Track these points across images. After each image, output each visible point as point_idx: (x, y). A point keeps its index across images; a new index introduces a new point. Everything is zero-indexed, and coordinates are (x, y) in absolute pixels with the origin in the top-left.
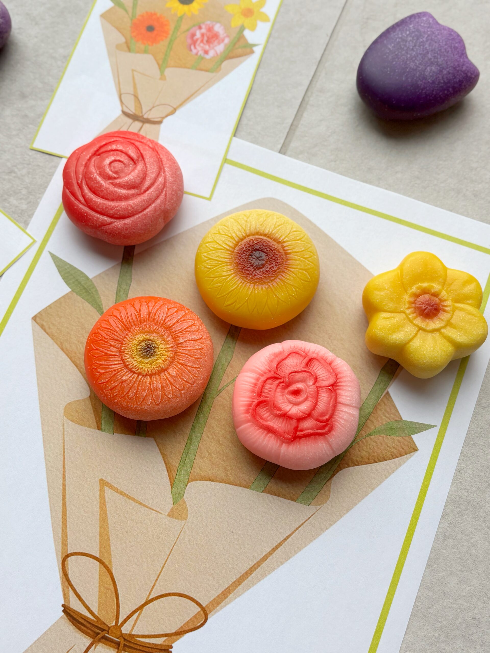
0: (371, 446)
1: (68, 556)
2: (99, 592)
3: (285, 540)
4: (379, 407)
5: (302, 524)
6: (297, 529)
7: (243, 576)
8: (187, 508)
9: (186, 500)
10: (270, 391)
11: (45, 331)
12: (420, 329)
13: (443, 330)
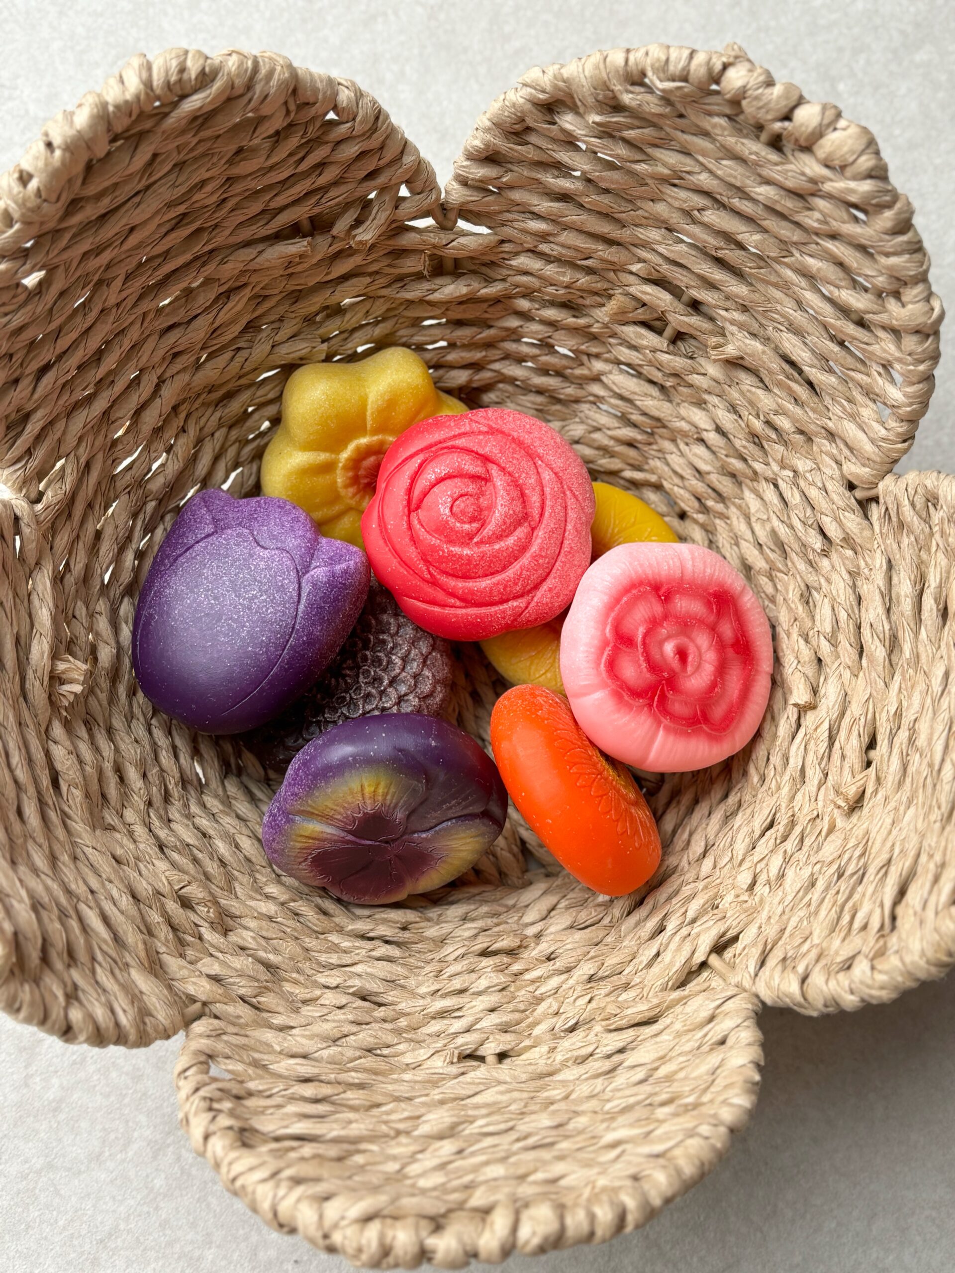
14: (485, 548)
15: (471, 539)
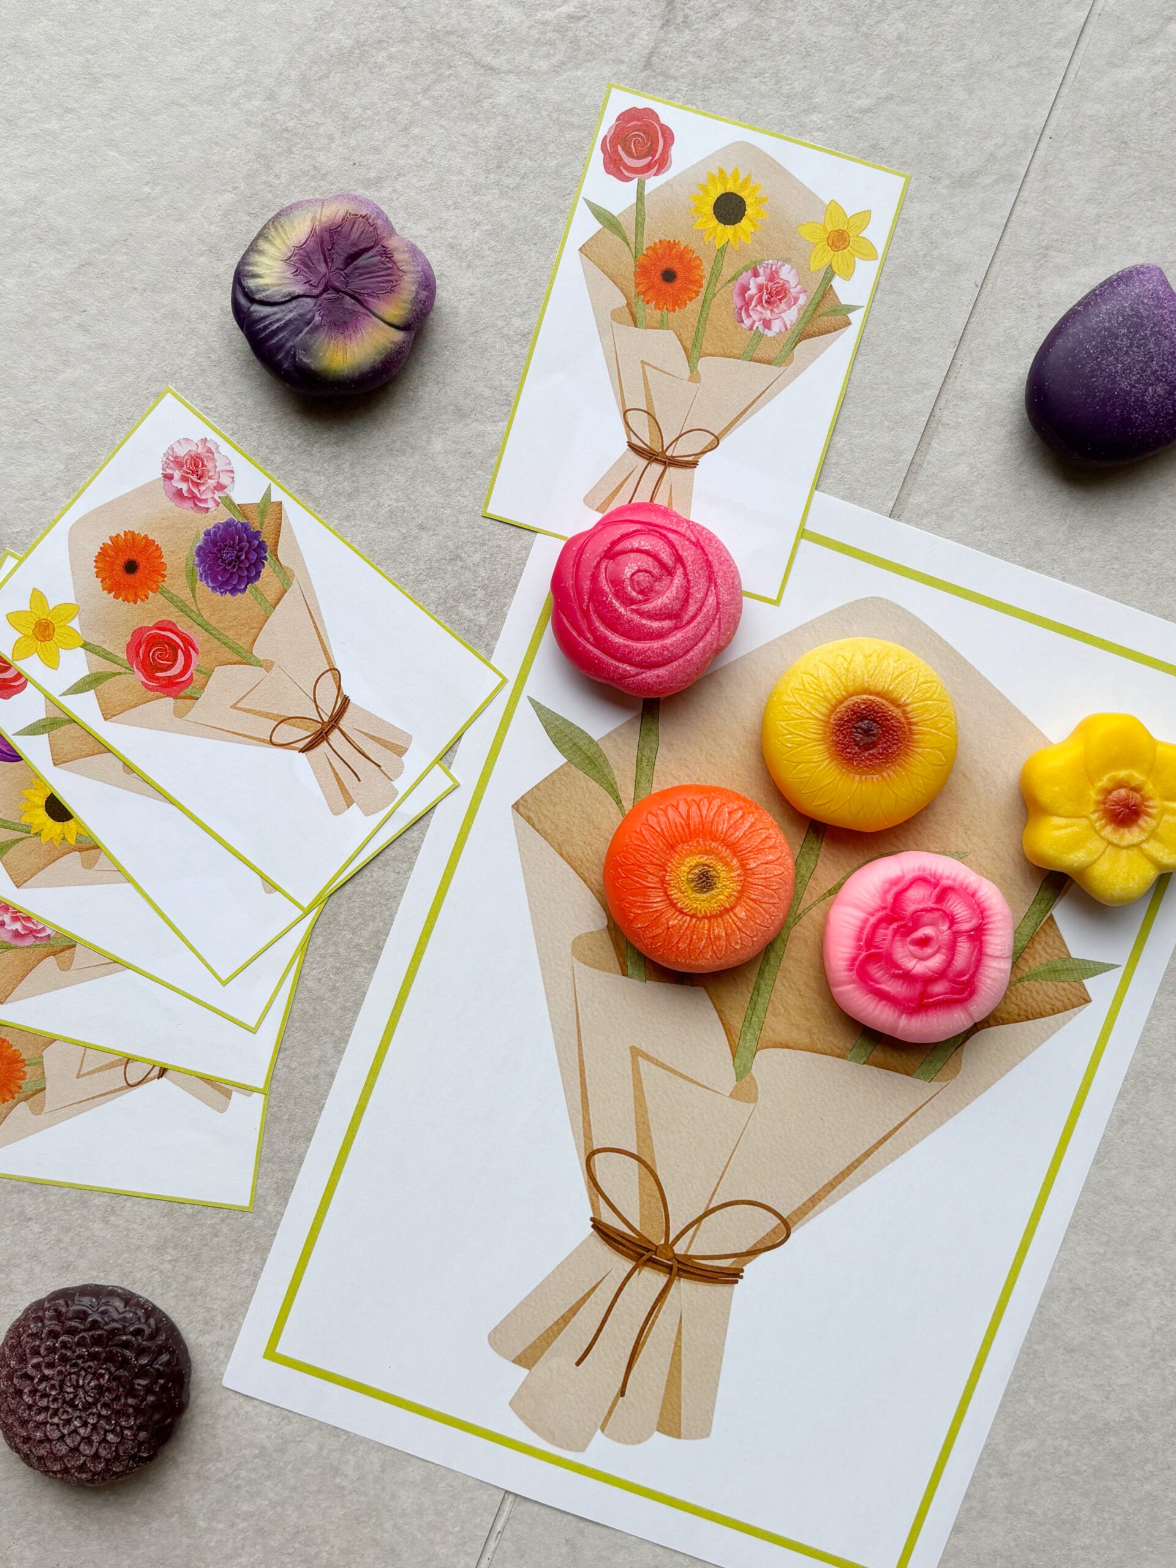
0: (1023, 997)
1: (593, 1153)
2: (640, 1200)
3: (896, 1129)
4: (1037, 938)
5: (921, 1107)
6: (913, 1114)
7: (837, 1177)
8: (756, 1085)
9: (754, 1075)
10: (884, 939)
11: (533, 826)
12: (1110, 843)
13: (1145, 846)
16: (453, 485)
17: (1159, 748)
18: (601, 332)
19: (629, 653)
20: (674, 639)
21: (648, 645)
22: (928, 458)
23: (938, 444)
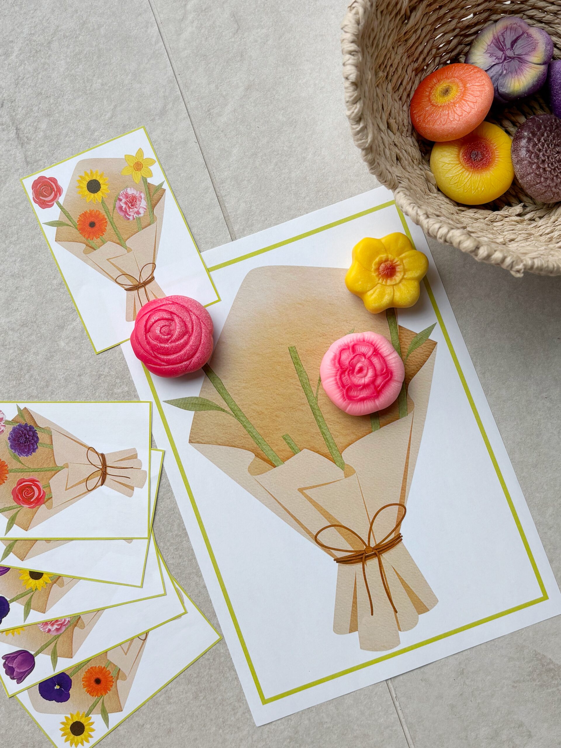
0: (414, 360)
1: (316, 537)
2: (345, 539)
3: (410, 441)
4: (401, 337)
5: (412, 427)
6: (411, 431)
7: (404, 474)
8: (351, 467)
9: (347, 463)
10: (347, 380)
12: (393, 285)
13: (405, 277)
14: (173, 344)
15: (168, 341)
16: (78, 353)
17: (383, 241)
18: (85, 261)
19: (181, 358)
20: (192, 340)
21: (185, 350)
22: (228, 211)
23: (228, 204)
